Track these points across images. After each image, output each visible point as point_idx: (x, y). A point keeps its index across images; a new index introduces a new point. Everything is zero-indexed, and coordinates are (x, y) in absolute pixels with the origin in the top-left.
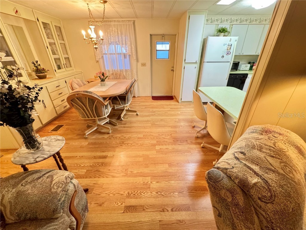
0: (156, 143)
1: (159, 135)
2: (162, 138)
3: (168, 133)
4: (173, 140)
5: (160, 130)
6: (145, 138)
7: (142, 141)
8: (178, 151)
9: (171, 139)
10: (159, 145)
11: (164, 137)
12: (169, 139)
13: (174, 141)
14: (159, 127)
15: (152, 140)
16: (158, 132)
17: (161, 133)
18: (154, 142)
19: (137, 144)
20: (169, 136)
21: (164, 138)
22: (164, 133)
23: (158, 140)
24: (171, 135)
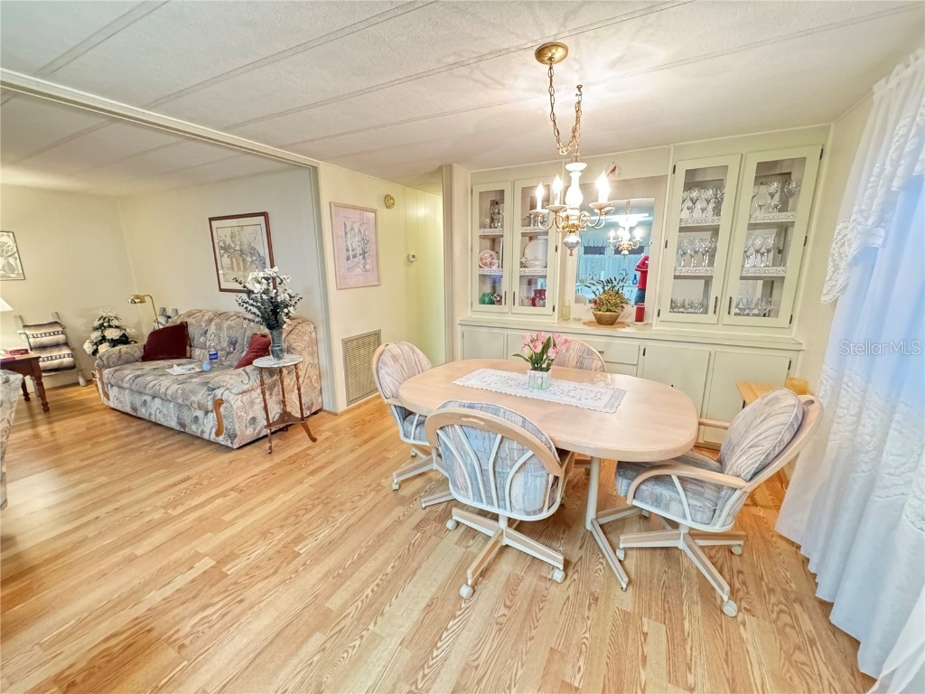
0: (224, 570)
1: (241, 601)
2: (216, 600)
3: (199, 643)
4: (154, 634)
5: (259, 626)
6: (279, 552)
7: (280, 540)
8: (113, 607)
9: (170, 629)
10: (205, 572)
11: (209, 611)
12: (177, 623)
13: (149, 631)
14: (278, 635)
15: (248, 564)
16: (255, 609)
17: (243, 613)
18: (232, 569)
19: (282, 527)
20: (186, 636)
21: (204, 608)
22: (226, 628)
23: (226, 582)
24: (182, 647)
